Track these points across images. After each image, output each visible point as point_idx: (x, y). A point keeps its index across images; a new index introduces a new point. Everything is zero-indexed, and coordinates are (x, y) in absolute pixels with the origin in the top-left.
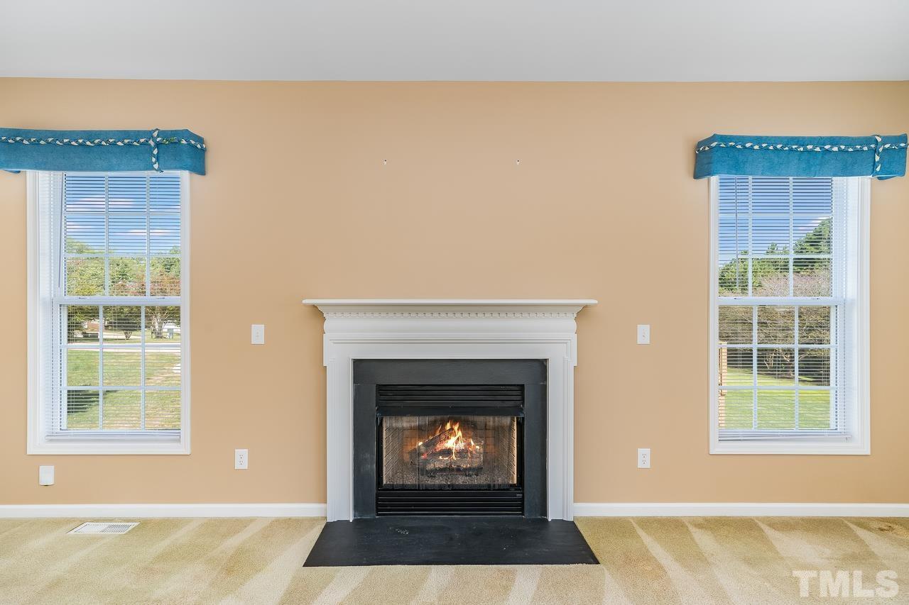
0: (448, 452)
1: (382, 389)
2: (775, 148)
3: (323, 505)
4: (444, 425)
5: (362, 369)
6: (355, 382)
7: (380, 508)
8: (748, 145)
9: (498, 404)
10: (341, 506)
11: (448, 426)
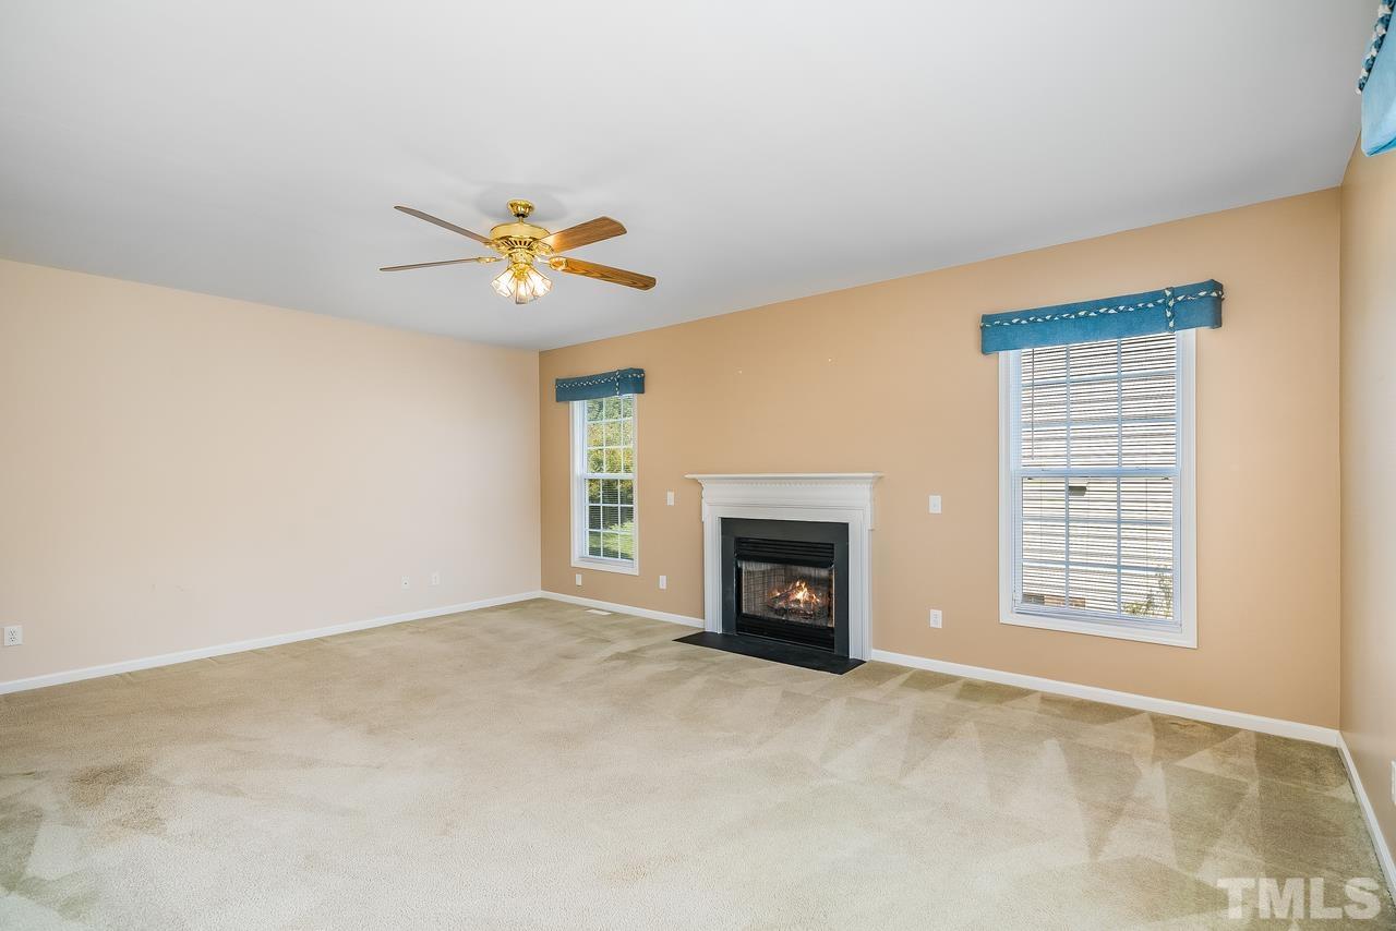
0: (798, 601)
1: (739, 541)
2: (1078, 317)
3: (701, 620)
4: (795, 583)
5: (727, 524)
6: (722, 534)
7: (739, 628)
8: (1015, 321)
9: (816, 559)
10: (713, 623)
11: (798, 584)
